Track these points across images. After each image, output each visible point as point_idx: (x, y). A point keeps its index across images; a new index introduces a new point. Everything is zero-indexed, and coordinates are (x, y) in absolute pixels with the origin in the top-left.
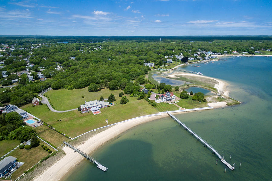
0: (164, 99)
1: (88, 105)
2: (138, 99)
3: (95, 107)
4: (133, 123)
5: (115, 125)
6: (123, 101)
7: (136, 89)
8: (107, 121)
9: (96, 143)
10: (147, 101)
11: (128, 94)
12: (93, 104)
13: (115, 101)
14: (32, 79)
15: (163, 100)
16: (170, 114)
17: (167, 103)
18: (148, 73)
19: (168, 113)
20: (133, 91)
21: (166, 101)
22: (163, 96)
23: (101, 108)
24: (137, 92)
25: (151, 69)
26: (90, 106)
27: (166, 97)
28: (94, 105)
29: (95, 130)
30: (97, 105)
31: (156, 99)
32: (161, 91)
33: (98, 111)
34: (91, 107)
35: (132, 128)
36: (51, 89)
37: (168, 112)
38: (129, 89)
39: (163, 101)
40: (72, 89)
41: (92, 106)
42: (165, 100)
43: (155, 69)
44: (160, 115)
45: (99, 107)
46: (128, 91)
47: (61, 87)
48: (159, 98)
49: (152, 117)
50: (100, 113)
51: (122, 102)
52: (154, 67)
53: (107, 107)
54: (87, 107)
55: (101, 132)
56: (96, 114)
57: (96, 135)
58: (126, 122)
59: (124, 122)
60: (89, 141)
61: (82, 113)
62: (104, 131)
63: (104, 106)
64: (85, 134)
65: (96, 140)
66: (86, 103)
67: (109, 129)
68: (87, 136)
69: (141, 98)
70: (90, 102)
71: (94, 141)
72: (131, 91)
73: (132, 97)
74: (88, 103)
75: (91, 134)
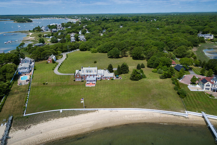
0: (205, 87)
1: (84, 71)
2: (161, 78)
3: (92, 77)
4: (126, 116)
5: (95, 111)
6: (134, 76)
7: (164, 62)
8: (82, 102)
9: (41, 136)
10: (173, 83)
11: (151, 68)
12: (90, 72)
13: (127, 73)
14: (74, 40)
15: (203, 88)
16: (208, 121)
17: (211, 95)
18: (200, 45)
19: (203, 117)
20: (158, 65)
21: (210, 92)
22: (204, 81)
23: (100, 79)
24: (164, 66)
25: (206, 42)
26: (86, 74)
27: (210, 84)
28: (92, 74)
29: (61, 111)
30: (95, 74)
31: (191, 84)
32: (206, 72)
33: (94, 82)
35: (116, 126)
36: (78, 50)
37: (205, 115)
38: (154, 61)
39: (204, 90)
40: (95, 52)
41: (89, 74)
42: (208, 89)
43: (213, 42)
44: (187, 116)
45: (97, 77)
46: (152, 64)
47: (88, 49)
48: (197, 82)
49: (166, 115)
50: (94, 85)
51: (132, 77)
52: (211, 40)
53: (109, 79)
54: (83, 74)
55: (66, 118)
56: (89, 86)
57: (55, 120)
58: (114, 110)
59: (112, 110)
60: (37, 127)
61: (75, 80)
62: (71, 117)
63: (105, 77)
64: (44, 113)
65: (46, 130)
66: (82, 68)
67: (80, 116)
68: (45, 116)
69: (165, 76)
70: (88, 68)
71: (42, 131)
72: (155, 64)
73: (155, 72)
74: (85, 69)
75: (51, 115)
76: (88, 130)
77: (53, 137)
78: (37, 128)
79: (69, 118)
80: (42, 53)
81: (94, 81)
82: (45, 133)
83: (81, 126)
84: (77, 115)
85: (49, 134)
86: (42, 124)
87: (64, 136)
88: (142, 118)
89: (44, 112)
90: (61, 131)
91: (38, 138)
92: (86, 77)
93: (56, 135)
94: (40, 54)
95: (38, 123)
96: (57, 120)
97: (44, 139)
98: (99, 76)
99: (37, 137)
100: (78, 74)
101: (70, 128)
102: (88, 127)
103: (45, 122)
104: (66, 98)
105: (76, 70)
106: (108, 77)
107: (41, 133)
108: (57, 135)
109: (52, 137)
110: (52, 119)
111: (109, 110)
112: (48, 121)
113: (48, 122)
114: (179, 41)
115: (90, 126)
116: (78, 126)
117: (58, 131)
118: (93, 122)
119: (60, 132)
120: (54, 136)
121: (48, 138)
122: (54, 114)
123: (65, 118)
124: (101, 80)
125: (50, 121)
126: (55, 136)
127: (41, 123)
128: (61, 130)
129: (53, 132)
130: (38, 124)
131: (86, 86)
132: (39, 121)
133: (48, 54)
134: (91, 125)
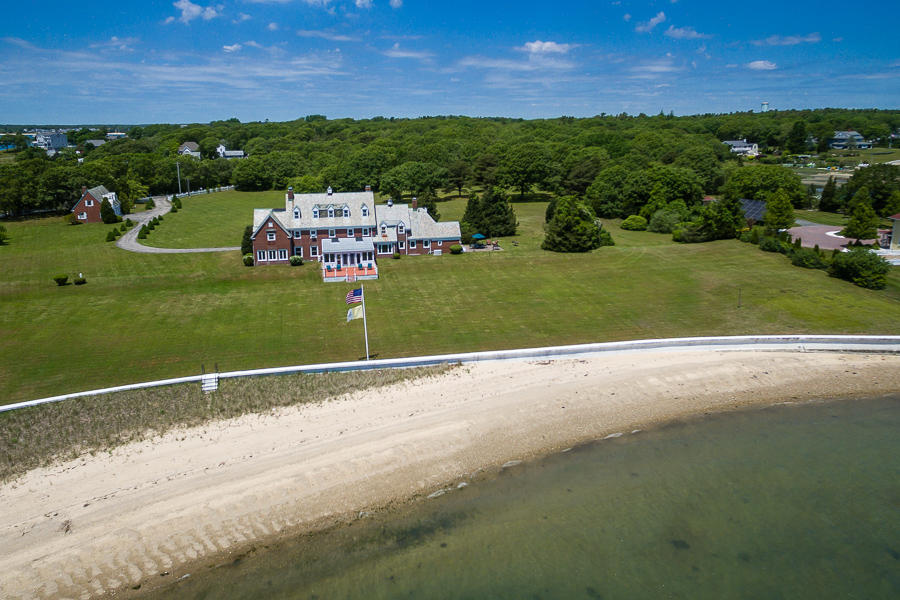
1: (303, 212)
3: (351, 238)
6: (568, 228)
9: (60, 550)
11: (610, 217)
12: (338, 213)
13: (512, 234)
20: (644, 198)
23: (393, 251)
24: (675, 202)
26: (318, 223)
28: (345, 222)
29: (210, 381)
30: (365, 222)
31: (850, 247)
33: (365, 263)
34: (323, 233)
36: (227, 189)
38: (618, 185)
41: (330, 222)
45: (378, 239)
46: (613, 199)
48: (879, 235)
50: (370, 276)
51: (560, 234)
52: (759, 158)
53: (438, 252)
54: (297, 224)
55: (256, 416)
56: (342, 279)
57: (175, 432)
58: (563, 357)
59: (552, 358)
60: (22, 490)
61: (250, 263)
62: (292, 409)
63: (420, 242)
64: (79, 399)
65: (108, 502)
66: (292, 198)
67: (359, 402)
68: (85, 419)
69: (710, 231)
70: (325, 195)
71: (74, 514)
72: (630, 196)
73: (637, 230)
74: (306, 201)
75: (138, 410)
76: (454, 470)
77: (181, 549)
78: (21, 498)
79: (283, 418)
80: (41, 179)
81: (365, 259)
82: (100, 528)
83: (388, 453)
84: (332, 393)
85: (142, 528)
86: (66, 465)
87: (278, 528)
88: (755, 383)
89: (77, 395)
90: (241, 497)
91: (39, 575)
92: (314, 240)
93: (202, 535)
94: (31, 184)
95: (33, 466)
96: (190, 432)
97: (96, 572)
98: (384, 236)
99: (26, 567)
100: (271, 225)
101: (309, 474)
102: (440, 454)
103: (92, 453)
104: (220, 328)
105: (256, 210)
106: (434, 242)
107: (67, 527)
108: (216, 527)
109: (170, 546)
110: (149, 432)
111: (531, 359)
112: (119, 442)
113: (120, 449)
114: (662, 145)
115: (453, 450)
116: (369, 455)
117: (214, 504)
118: (464, 424)
119: (235, 508)
120: (185, 542)
121: (131, 559)
122: (156, 405)
123: (250, 419)
124: (398, 258)
125: (134, 446)
126: (202, 542)
127: (56, 462)
128: (240, 492)
129: (171, 516)
130: (30, 474)
131: (325, 280)
132: (44, 453)
133: (79, 180)
134: (458, 442)
